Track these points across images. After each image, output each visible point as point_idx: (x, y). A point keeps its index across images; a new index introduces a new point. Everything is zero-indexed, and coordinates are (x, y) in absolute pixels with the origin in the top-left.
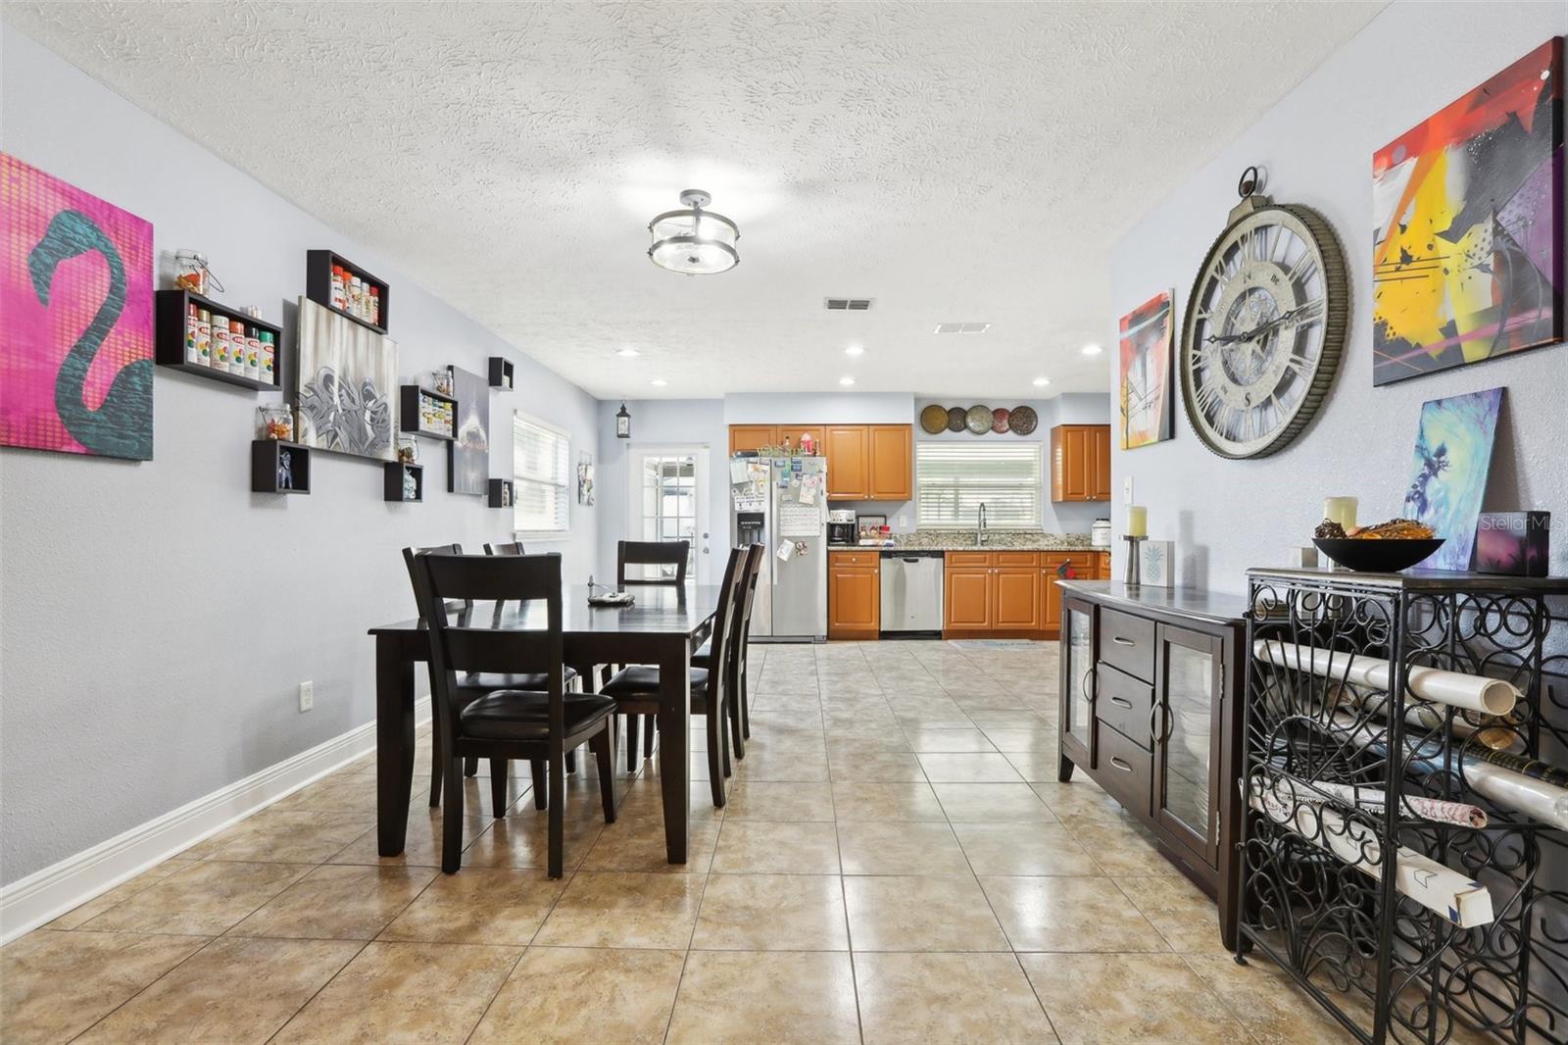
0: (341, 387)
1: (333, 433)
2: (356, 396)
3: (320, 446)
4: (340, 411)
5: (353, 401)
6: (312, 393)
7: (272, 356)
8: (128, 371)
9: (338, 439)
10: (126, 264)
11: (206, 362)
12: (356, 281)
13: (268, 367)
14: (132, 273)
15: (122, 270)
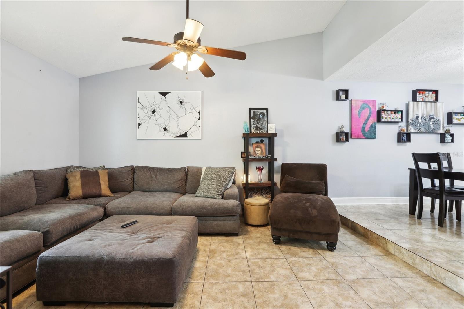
0: (421, 118)
1: (419, 129)
2: (427, 119)
3: (415, 132)
4: (421, 123)
5: (426, 120)
6: (412, 121)
7: (401, 116)
8: (372, 125)
9: (421, 130)
10: (372, 108)
11: (386, 120)
12: (427, 92)
13: (400, 118)
14: (373, 109)
15: (371, 110)
